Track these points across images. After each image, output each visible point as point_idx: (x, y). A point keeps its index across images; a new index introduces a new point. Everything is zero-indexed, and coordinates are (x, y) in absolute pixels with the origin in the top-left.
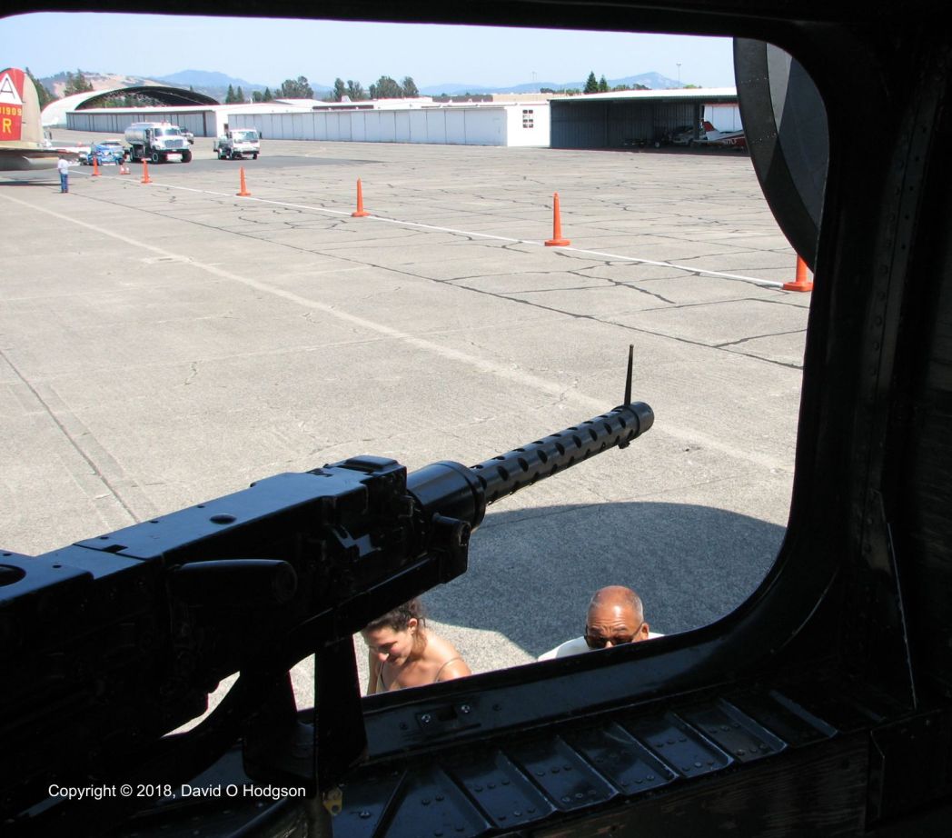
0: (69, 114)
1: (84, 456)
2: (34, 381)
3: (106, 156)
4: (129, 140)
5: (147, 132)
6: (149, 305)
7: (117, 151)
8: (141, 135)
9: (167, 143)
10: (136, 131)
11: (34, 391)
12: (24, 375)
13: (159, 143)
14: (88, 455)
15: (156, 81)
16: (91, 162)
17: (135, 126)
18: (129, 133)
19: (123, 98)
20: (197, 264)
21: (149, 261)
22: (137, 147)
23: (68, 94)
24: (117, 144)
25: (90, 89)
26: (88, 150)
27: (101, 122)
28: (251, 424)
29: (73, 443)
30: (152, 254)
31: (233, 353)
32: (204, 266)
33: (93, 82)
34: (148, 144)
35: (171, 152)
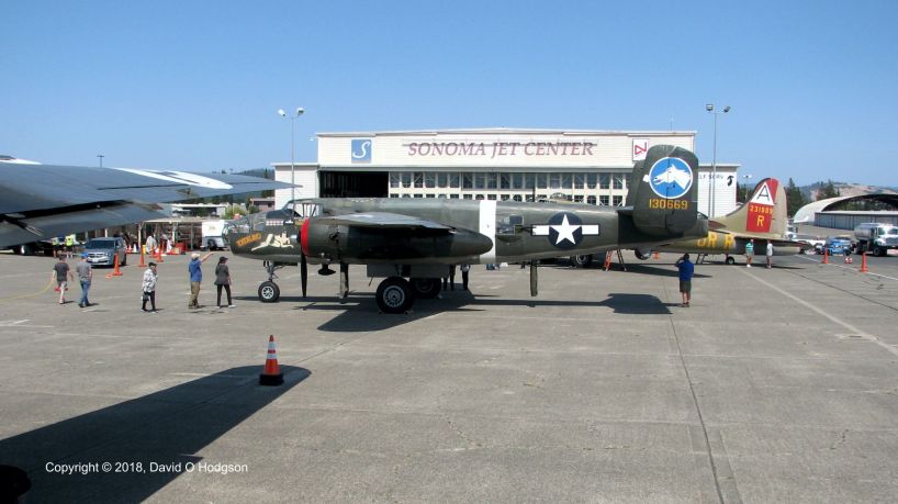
0: (817, 214)
1: (721, 498)
2: (709, 425)
3: (837, 248)
4: (857, 236)
5: (873, 230)
6: (828, 375)
7: (846, 244)
8: (867, 232)
9: (887, 240)
10: (863, 229)
11: (706, 434)
12: (704, 418)
13: (882, 240)
14: (724, 497)
15: (892, 190)
16: (824, 253)
17: (863, 225)
18: (857, 230)
19: (863, 203)
20: (881, 343)
21: (841, 336)
22: (863, 242)
23: (819, 198)
24: (847, 239)
25: (838, 195)
26: (824, 242)
27: (842, 221)
28: (876, 497)
29: (717, 484)
30: (846, 331)
31: (884, 427)
32: (886, 346)
33: (841, 190)
34: (872, 240)
35: (890, 248)
